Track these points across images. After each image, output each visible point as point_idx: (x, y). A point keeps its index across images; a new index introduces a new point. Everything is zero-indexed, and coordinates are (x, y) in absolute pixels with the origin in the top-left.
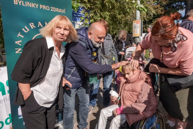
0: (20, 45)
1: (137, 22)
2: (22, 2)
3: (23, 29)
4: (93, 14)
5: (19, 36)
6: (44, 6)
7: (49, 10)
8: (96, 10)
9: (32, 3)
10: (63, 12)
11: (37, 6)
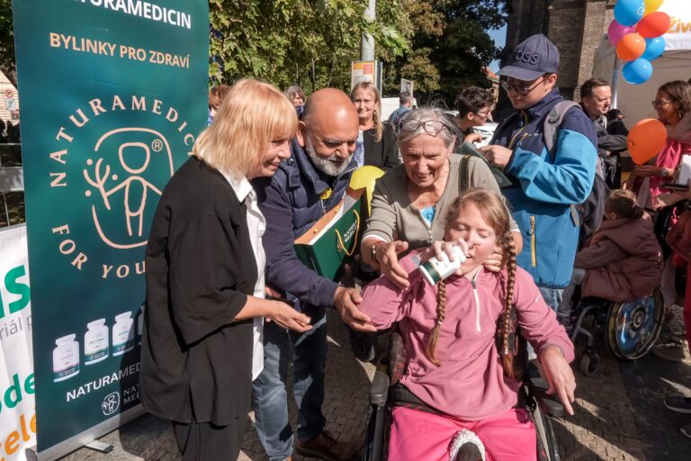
0: (64, 162)
1: (365, 69)
2: (71, 40)
3: (72, 118)
4: (234, 44)
5: (60, 137)
6: (130, 48)
7: (144, 59)
8: (246, 30)
9: (100, 43)
10: (183, 66)
11: (112, 50)
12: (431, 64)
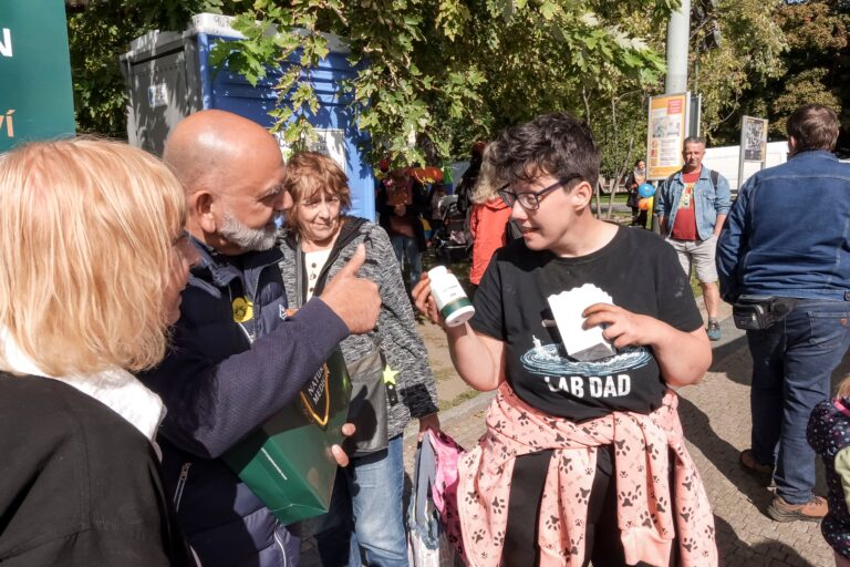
1: (669, 106)
12: (825, 90)
